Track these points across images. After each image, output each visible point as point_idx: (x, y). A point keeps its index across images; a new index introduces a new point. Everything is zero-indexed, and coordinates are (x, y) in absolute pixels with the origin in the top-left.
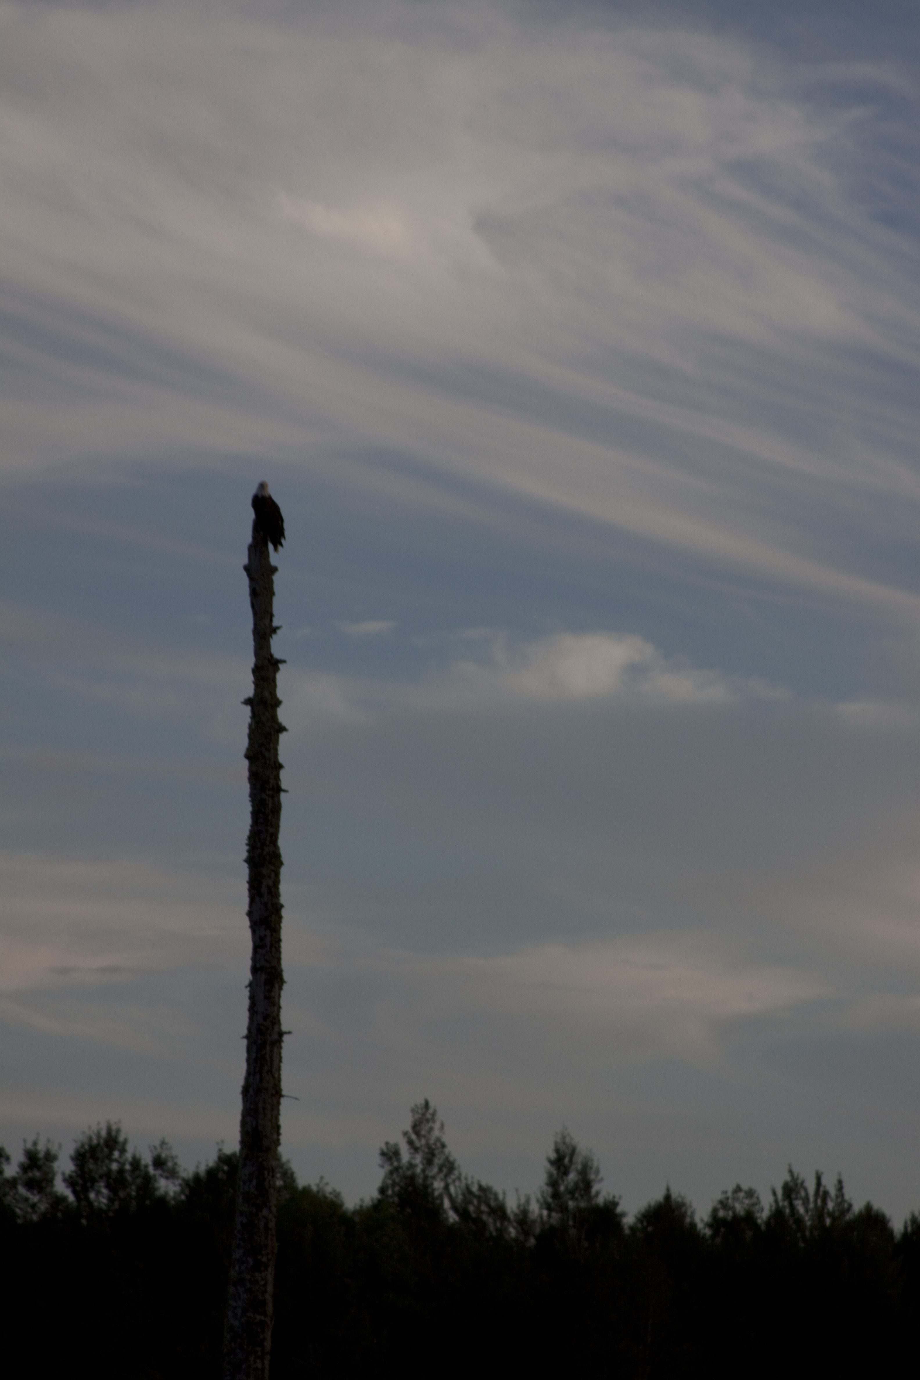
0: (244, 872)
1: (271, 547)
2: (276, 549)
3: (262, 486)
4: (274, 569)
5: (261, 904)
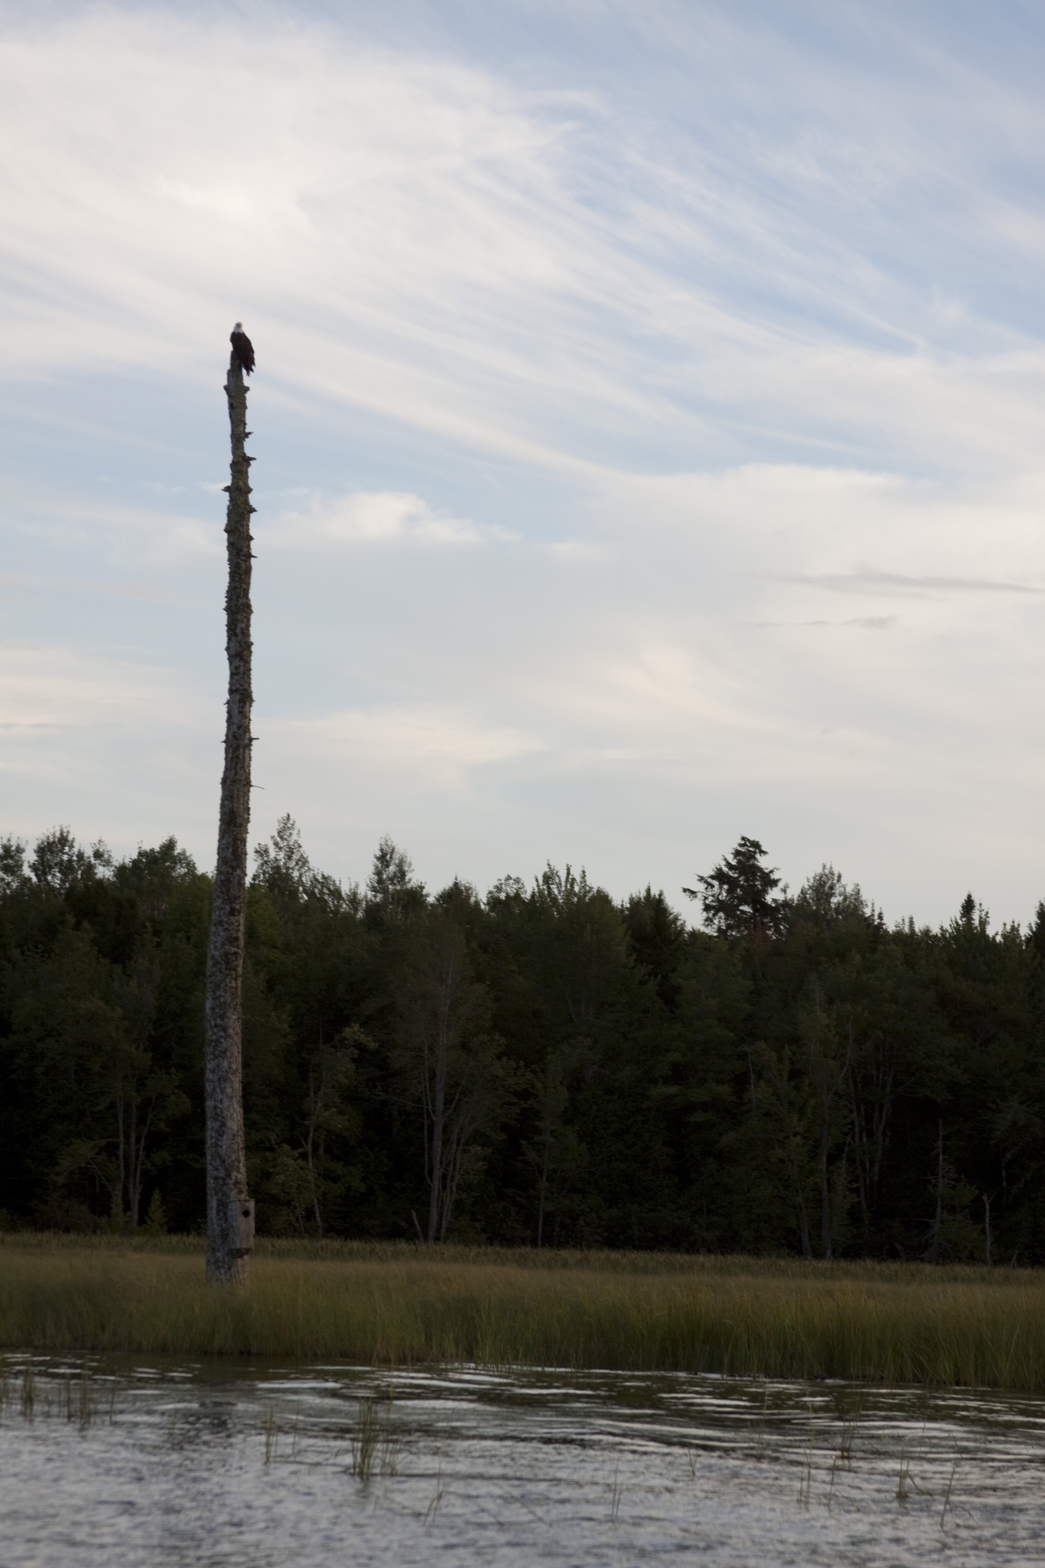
0: (223, 618)
1: (244, 371)
2: (248, 374)
3: (239, 326)
4: (247, 389)
5: (236, 642)
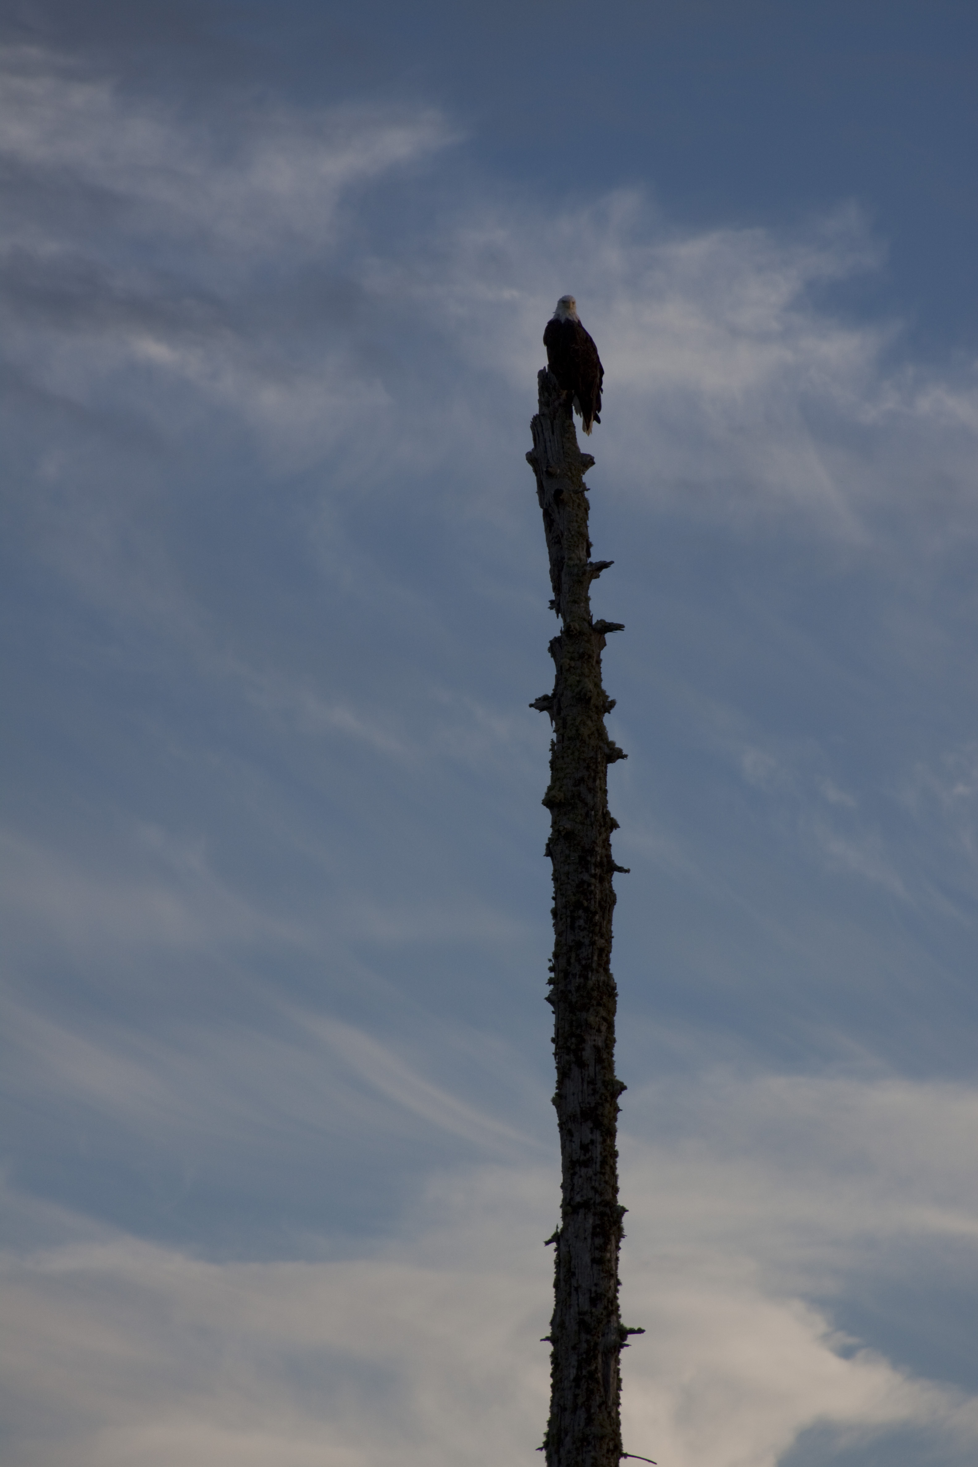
2: (587, 427)
3: (567, 303)
4: (588, 461)
5: (583, 1079)
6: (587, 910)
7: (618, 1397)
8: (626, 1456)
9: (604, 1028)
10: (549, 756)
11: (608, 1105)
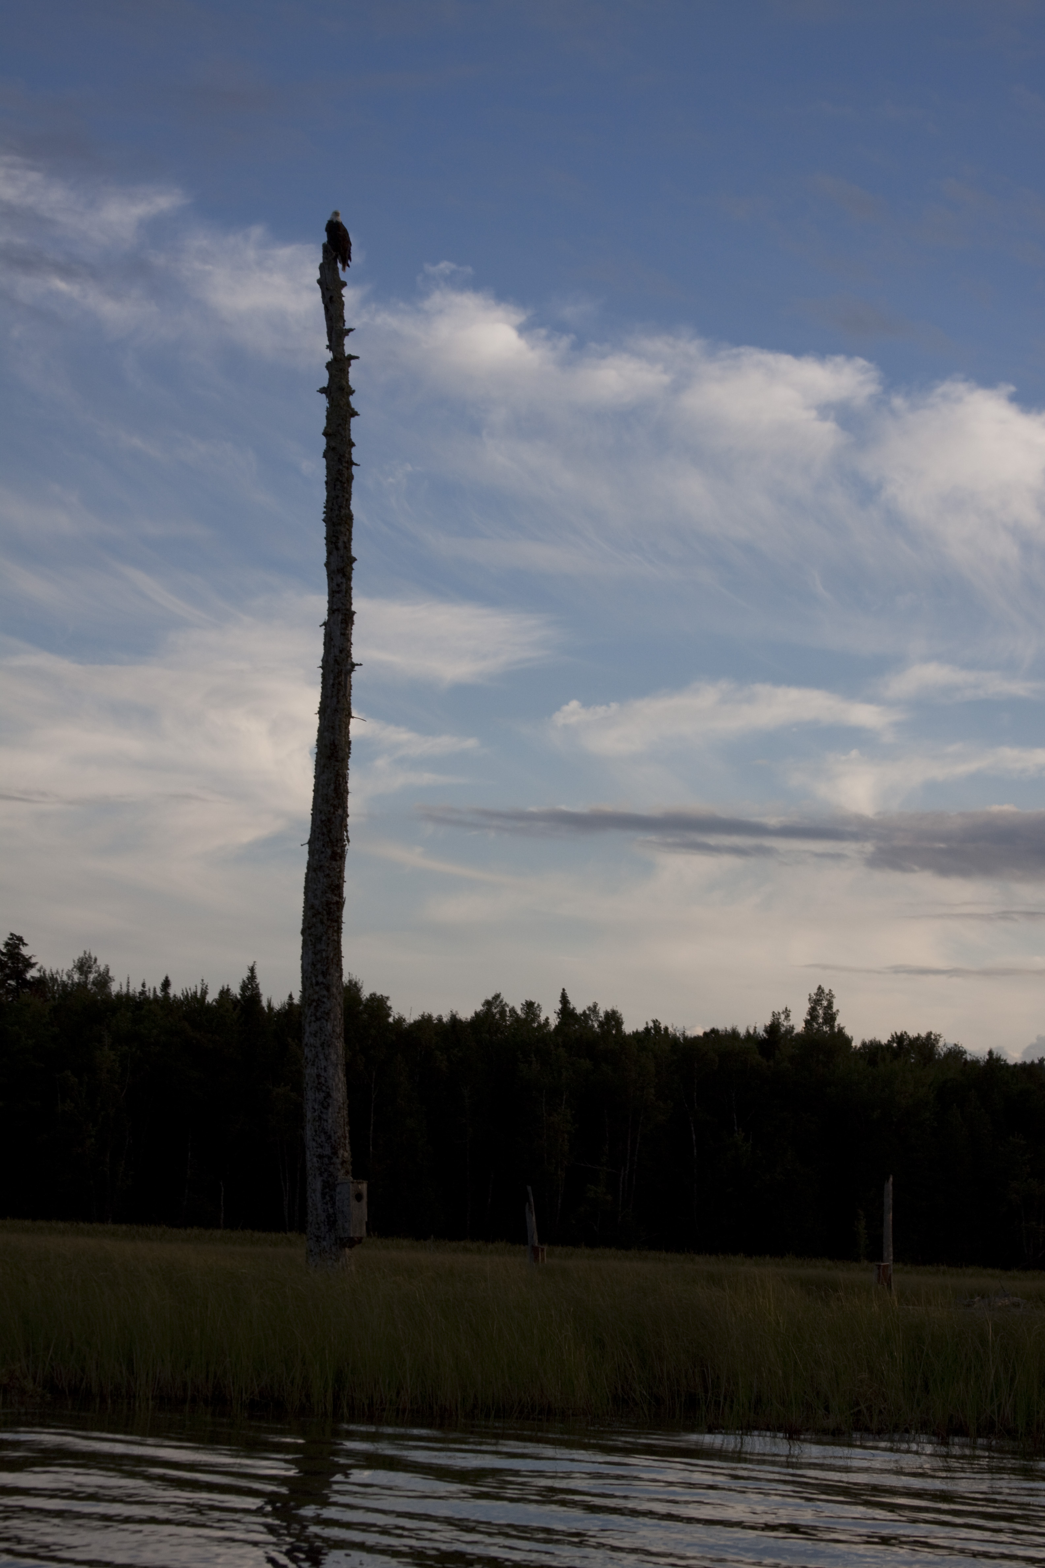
2: (344, 269)
3: (336, 214)
4: (343, 284)
5: (338, 556)
6: (341, 482)
7: (350, 692)
8: (353, 717)
9: (347, 534)
10: (325, 413)
11: (349, 567)
